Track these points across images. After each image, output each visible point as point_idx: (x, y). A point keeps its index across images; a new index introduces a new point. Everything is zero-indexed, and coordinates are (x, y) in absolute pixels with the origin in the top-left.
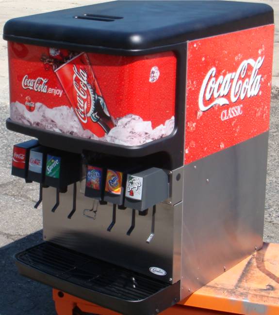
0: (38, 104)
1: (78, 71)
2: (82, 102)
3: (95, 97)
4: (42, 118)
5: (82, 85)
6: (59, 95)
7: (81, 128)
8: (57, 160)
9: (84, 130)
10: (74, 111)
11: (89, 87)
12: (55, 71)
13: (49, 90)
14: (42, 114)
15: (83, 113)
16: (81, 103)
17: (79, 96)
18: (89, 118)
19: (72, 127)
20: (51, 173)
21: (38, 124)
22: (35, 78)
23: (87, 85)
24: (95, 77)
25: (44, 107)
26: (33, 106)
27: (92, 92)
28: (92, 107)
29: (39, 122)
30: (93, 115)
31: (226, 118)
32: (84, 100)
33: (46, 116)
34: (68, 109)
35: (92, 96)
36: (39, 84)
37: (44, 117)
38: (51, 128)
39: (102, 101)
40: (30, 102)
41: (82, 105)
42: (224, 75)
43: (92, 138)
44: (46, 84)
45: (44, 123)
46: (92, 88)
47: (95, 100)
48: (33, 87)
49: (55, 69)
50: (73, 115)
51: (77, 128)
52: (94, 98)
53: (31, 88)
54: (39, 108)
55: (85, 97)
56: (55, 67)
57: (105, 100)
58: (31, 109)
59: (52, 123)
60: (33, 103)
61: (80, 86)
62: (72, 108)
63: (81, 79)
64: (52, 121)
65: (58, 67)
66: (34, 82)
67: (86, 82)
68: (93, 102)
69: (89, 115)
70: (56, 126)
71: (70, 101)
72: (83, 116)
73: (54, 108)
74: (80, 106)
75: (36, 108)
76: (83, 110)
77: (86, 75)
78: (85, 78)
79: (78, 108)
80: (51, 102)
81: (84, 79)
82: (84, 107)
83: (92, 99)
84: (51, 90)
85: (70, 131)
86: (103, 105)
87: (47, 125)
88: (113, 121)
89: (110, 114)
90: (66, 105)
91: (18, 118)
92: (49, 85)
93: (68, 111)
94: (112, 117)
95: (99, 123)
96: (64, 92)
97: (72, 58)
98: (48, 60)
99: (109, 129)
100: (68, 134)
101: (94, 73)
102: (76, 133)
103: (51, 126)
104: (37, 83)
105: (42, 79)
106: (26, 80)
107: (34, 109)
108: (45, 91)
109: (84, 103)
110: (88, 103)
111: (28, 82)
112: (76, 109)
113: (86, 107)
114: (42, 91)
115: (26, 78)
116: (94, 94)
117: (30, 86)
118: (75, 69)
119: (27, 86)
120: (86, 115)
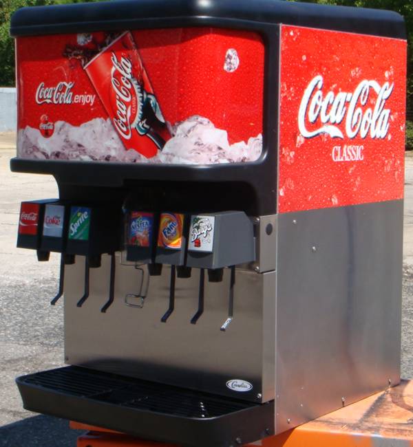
0: (59, 124)
1: (119, 61)
2: (124, 107)
3: (143, 97)
4: (64, 144)
5: (123, 82)
6: (90, 102)
7: (123, 148)
8: (86, 213)
9: (126, 149)
10: (113, 124)
11: (134, 82)
12: (84, 68)
13: (75, 98)
14: (63, 137)
15: (125, 124)
16: (122, 109)
17: (120, 100)
18: (134, 131)
19: (109, 149)
20: (76, 234)
21: (57, 155)
22: (55, 85)
23: (132, 80)
24: (143, 65)
25: (68, 125)
26: (51, 128)
27: (139, 90)
28: (139, 112)
29: (60, 151)
30: (140, 125)
31: (339, 159)
32: (127, 104)
33: (71, 139)
34: (103, 123)
35: (139, 95)
36: (61, 92)
37: (67, 142)
38: (77, 156)
39: (153, 100)
40: (46, 122)
41: (124, 112)
42: (336, 92)
43: (138, 162)
44: (71, 90)
45: (66, 152)
46: (138, 84)
47: (142, 102)
48: (52, 99)
49: (84, 65)
50: (109, 130)
51: (115, 149)
52: (141, 99)
53: (48, 101)
54: (61, 129)
55: (128, 100)
56: (85, 61)
57: (157, 100)
58: (47, 134)
59: (79, 148)
60: (52, 124)
61: (122, 84)
62: (108, 120)
63: (123, 72)
64: (80, 145)
65: (89, 61)
66: (54, 91)
67: (129, 77)
68: (140, 105)
69: (134, 125)
70: (84, 152)
71: (106, 109)
72: (125, 129)
73: (82, 125)
74: (121, 115)
75: (55, 130)
76: (124, 120)
77: (129, 65)
78: (129, 71)
79: (117, 118)
80: (77, 115)
81: (127, 73)
82: (126, 116)
83: (139, 99)
84: (78, 98)
85: (106, 156)
86: (156, 106)
87: (71, 153)
88: (171, 128)
89: (165, 118)
90: (100, 117)
91: (29, 152)
92: (75, 91)
93: (103, 125)
94: (169, 123)
95: (148, 135)
96: (97, 96)
97: (109, 43)
98: (75, 52)
99: (163, 143)
100: (103, 161)
101: (142, 60)
102: (115, 157)
103: (78, 153)
104: (58, 91)
105: (65, 83)
106: (42, 91)
107: (52, 131)
108: (68, 101)
109: (127, 108)
110: (132, 108)
111: (45, 92)
112: (114, 119)
113: (129, 114)
114: (65, 102)
115: (42, 87)
116: (142, 92)
117: (47, 98)
118: (114, 58)
119: (43, 99)
120: (129, 127)
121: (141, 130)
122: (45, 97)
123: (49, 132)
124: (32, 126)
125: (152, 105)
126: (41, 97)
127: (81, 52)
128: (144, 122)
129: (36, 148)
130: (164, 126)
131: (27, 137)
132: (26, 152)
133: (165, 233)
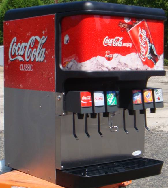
0: (115, 55)
1: (141, 30)
2: (143, 49)
3: (150, 45)
4: (118, 63)
5: (143, 39)
6: (130, 46)
7: (142, 65)
9: (144, 65)
10: (139, 55)
11: (147, 39)
12: (128, 32)
13: (123, 44)
14: (118, 61)
15: (144, 55)
16: (143, 50)
17: (142, 46)
18: (147, 58)
19: (137, 65)
21: (114, 68)
22: (114, 38)
23: (146, 38)
24: (150, 33)
25: (120, 56)
26: (111, 56)
27: (149, 42)
28: (149, 51)
29: (115, 66)
30: (149, 56)
32: (144, 47)
33: (121, 61)
34: (135, 54)
35: (148, 44)
36: (117, 41)
37: (119, 62)
38: (124, 69)
39: (153, 47)
40: (109, 54)
41: (143, 51)
43: (148, 70)
44: (122, 40)
45: (119, 67)
46: (148, 40)
47: (150, 47)
48: (112, 44)
49: (128, 31)
50: (138, 58)
51: (140, 65)
52: (149, 46)
53: (110, 45)
54: (116, 57)
55: (145, 46)
56: (128, 29)
57: (155, 46)
58: (109, 59)
59: (125, 65)
60: (112, 55)
61: (142, 40)
62: (137, 54)
63: (143, 35)
64: (125, 64)
65: (130, 29)
66: (113, 41)
67: (145, 37)
68: (149, 48)
69: (146, 56)
70: (127, 66)
71: (136, 48)
72: (143, 57)
73: (127, 55)
74: (142, 51)
75: (113, 57)
76: (143, 54)
77: (145, 32)
78: (145, 34)
79: (141, 53)
80: (124, 51)
81: (144, 35)
82: (144, 52)
83: (148, 46)
84: (125, 44)
85: (136, 68)
86: (154, 49)
87: (121, 68)
88: (158, 57)
89: (157, 53)
90: (134, 52)
91: (98, 68)
92: (124, 41)
93: (135, 55)
94: (158, 55)
95: (151, 60)
96: (133, 44)
97: (138, 23)
98: (124, 25)
99: (156, 62)
100: (135, 70)
101: (150, 31)
102: (139, 69)
103: (124, 67)
104: (115, 41)
105: (119, 38)
106: (107, 40)
107: (112, 58)
108: (120, 45)
109: (144, 49)
110: (146, 49)
111: (108, 41)
112: (140, 53)
113: (145, 51)
114: (118, 46)
115: (107, 38)
116: (149, 43)
117: (109, 44)
118: (140, 29)
119: (107, 44)
120: (145, 56)
121: (149, 58)
122: (108, 43)
123: (110, 58)
124: (101, 56)
125: (153, 48)
126: (106, 43)
127: (126, 25)
128: (150, 54)
129: (102, 66)
130: (156, 56)
131: (98, 61)
132: (97, 67)
133: (147, 97)
